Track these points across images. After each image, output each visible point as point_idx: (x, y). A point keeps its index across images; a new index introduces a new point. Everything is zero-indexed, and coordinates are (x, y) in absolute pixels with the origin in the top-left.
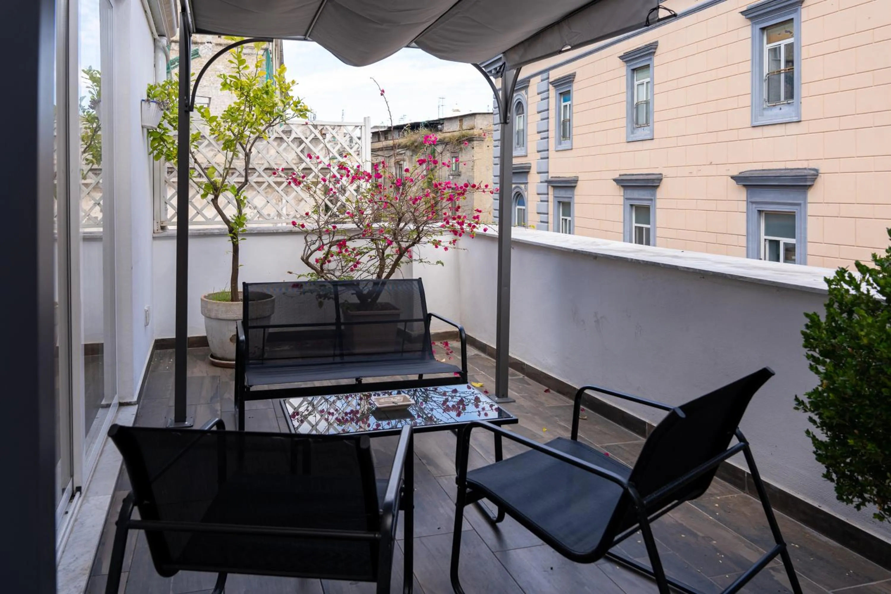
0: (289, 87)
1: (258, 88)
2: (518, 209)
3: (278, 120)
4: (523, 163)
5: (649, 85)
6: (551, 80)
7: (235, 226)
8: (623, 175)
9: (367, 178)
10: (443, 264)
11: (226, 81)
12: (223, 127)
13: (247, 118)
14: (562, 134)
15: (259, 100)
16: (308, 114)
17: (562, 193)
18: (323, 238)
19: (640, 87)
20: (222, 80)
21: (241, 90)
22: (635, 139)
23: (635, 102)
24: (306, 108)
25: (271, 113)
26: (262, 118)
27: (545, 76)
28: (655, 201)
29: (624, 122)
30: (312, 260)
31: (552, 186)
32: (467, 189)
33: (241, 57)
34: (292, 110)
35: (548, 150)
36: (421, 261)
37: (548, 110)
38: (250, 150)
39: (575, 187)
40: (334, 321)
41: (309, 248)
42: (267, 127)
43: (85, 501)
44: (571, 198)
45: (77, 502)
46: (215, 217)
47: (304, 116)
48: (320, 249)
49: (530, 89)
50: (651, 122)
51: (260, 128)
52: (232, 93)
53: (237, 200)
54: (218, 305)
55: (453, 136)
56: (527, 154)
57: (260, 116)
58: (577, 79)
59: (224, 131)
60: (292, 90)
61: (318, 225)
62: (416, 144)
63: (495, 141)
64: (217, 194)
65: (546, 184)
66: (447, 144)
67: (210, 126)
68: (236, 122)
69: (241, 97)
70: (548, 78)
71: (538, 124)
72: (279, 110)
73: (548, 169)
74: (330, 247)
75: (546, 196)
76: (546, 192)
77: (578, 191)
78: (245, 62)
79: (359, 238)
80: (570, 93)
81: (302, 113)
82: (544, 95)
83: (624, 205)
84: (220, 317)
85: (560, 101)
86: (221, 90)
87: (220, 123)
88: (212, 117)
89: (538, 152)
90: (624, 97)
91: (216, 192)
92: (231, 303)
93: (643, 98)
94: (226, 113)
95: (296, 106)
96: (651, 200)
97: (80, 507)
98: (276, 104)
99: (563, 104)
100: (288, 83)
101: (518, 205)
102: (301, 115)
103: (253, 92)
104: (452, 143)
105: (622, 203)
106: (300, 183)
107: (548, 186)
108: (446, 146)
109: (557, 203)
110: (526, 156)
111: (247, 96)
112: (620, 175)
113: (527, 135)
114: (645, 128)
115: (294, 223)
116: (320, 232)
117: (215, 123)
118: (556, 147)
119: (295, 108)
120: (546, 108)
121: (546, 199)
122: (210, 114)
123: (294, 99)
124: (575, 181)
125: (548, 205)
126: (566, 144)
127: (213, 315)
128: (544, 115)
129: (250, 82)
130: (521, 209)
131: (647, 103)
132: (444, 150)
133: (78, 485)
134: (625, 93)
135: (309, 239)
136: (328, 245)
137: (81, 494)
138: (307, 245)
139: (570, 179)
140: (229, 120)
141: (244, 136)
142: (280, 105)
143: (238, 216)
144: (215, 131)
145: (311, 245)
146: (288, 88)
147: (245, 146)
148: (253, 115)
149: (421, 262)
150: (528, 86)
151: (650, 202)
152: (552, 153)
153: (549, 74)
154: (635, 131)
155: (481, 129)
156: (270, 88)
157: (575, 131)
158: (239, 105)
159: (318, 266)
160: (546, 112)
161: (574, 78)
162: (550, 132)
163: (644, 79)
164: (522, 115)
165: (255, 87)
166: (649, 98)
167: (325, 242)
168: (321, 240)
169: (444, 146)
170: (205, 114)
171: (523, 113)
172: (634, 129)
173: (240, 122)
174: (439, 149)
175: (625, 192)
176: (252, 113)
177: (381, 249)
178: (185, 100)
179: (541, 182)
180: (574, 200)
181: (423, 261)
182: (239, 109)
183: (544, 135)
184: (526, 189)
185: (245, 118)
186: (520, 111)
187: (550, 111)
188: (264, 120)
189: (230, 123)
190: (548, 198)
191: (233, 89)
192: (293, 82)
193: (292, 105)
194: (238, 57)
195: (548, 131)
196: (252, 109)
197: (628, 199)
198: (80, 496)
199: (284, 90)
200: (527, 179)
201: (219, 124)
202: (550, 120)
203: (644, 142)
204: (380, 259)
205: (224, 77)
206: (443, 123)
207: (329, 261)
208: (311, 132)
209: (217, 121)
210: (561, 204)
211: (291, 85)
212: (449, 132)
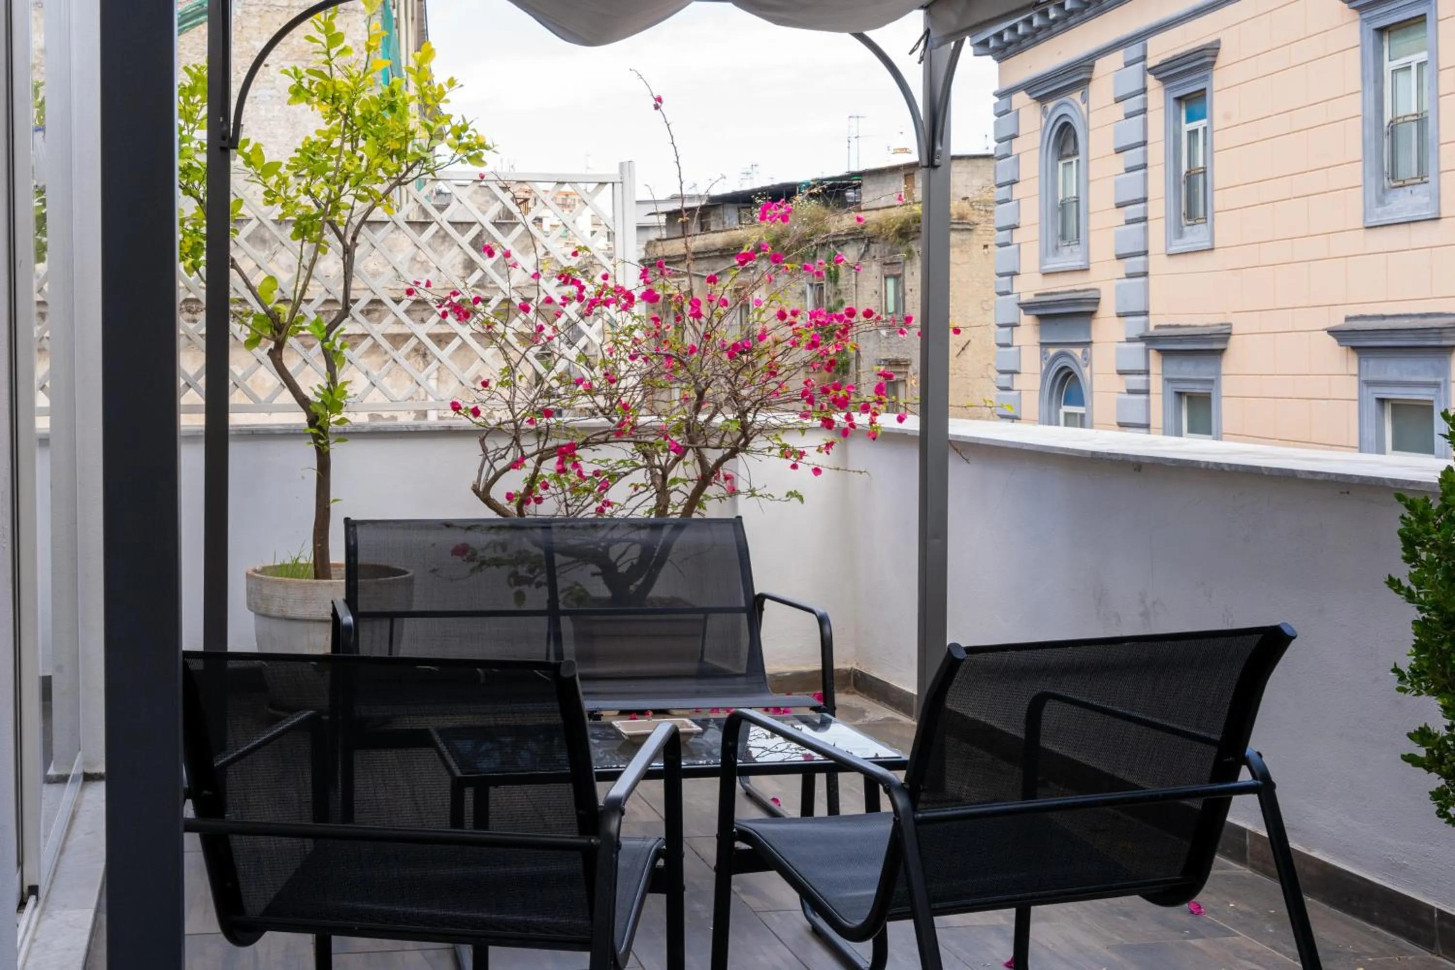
0: (442, 93)
1: (370, 97)
2: (1067, 414)
3: (416, 171)
4: (1077, 288)
5: (1426, 70)
6: (1151, 63)
7: (321, 411)
8: (1356, 318)
9: (624, 301)
10: (801, 499)
11: (300, 83)
12: (295, 186)
13: (347, 165)
14: (1184, 208)
15: (374, 124)
16: (487, 155)
17: (1188, 370)
18: (522, 443)
19: (1401, 76)
20: (293, 82)
21: (333, 102)
22: (1386, 219)
23: (1388, 117)
24: (481, 141)
25: (400, 154)
26: (380, 165)
27: (1135, 51)
28: (1447, 389)
29: (1354, 174)
30: (498, 493)
31: (1159, 351)
32: (854, 320)
33: (333, 28)
34: (450, 145)
35: (1146, 253)
36: (752, 493)
37: (1145, 143)
38: (354, 239)
39: (1222, 351)
40: (544, 606)
41: (492, 466)
42: (392, 187)
43: (44, 917)
44: (1211, 381)
45: (32, 914)
46: (276, 394)
47: (478, 160)
48: (516, 464)
49: (1094, 88)
50: (1432, 171)
51: (376, 187)
52: (313, 109)
53: (325, 352)
54: (287, 586)
55: (888, 220)
56: (1089, 263)
57: (378, 161)
58: (1223, 59)
59: (296, 197)
60: (447, 101)
61: (512, 411)
62: (786, 242)
63: (1000, 229)
64: (280, 337)
65: (1142, 345)
66: (870, 240)
67: (265, 185)
68: (323, 174)
69: (332, 118)
70: (1144, 58)
71: (1116, 183)
72: (420, 147)
73: (1147, 303)
74: (540, 462)
75: (1143, 378)
76: (1142, 367)
77: (1230, 363)
78: (342, 40)
79: (606, 441)
80: (1204, 95)
81: (471, 153)
82: (1134, 104)
83: (1360, 400)
84: (290, 613)
85: (1177, 118)
86: (289, 103)
87: (287, 178)
88: (270, 164)
89: (1120, 257)
90: (1354, 105)
91: (280, 332)
92: (315, 581)
93: (1408, 106)
94: (298, 155)
95: (459, 137)
96: (1436, 385)
97: (38, 923)
98: (412, 133)
99: (1187, 127)
100: (440, 86)
101: (1067, 403)
102: (469, 158)
103: (361, 107)
104: (886, 239)
105: (1355, 396)
106: (467, 315)
107: (1147, 352)
108: (868, 246)
109: (1172, 397)
110: (1087, 270)
111: (345, 117)
112: (1348, 319)
113: (1088, 213)
114: (1418, 189)
115: (456, 407)
116: (517, 428)
117: (274, 179)
118: (1168, 244)
119: (457, 142)
120: (1140, 139)
121: (1143, 387)
122: (263, 159)
123: (454, 121)
124: (1224, 335)
125: (1148, 402)
126: (1196, 236)
127: (274, 610)
128: (1134, 157)
129: (354, 83)
130: (1075, 414)
131: (1421, 120)
132: (862, 257)
133: (32, 883)
134: (1359, 95)
135: (490, 445)
136: (535, 458)
137: (37, 899)
138: (487, 458)
139: (1207, 331)
140: (304, 172)
141: (341, 206)
142: (422, 137)
143: (329, 389)
144: (275, 196)
145: (495, 460)
146: (439, 96)
147: (342, 229)
148: (361, 159)
149: (753, 495)
150: (1089, 80)
151: (1433, 391)
152: (1157, 262)
153: (1145, 47)
154: (1389, 198)
155: (965, 199)
156: (398, 98)
157: (1219, 200)
158: (328, 137)
159: (512, 508)
160: (1140, 150)
161: (1215, 56)
162: (1150, 204)
163: (1409, 54)
164: (1074, 160)
165: (365, 95)
166: (1425, 108)
167: (528, 451)
168: (518, 445)
169: (863, 247)
170: (253, 159)
171: (1076, 153)
172: (1384, 190)
173: (330, 174)
174: (850, 254)
175: (1364, 364)
176: (359, 153)
177: (660, 467)
178: (222, 124)
179: (1129, 340)
180: (1219, 388)
181: (757, 493)
182: (329, 146)
183: (1135, 211)
184: (1088, 359)
185: (344, 164)
186: (1069, 149)
187: (1150, 147)
188: (384, 170)
189: (309, 179)
190: (1148, 382)
191: (315, 99)
192: (451, 82)
193: (450, 136)
194: (328, 28)
195: (1145, 200)
196: (357, 145)
197: (1369, 383)
198: (36, 906)
199: (430, 101)
200: (1088, 331)
201: (285, 181)
202: (1150, 170)
203: (1413, 225)
204: (657, 492)
205: (296, 73)
206: (860, 186)
207: (539, 500)
208: (496, 198)
209: (279, 175)
210: (1185, 400)
211: (446, 89)
212: (877, 209)
